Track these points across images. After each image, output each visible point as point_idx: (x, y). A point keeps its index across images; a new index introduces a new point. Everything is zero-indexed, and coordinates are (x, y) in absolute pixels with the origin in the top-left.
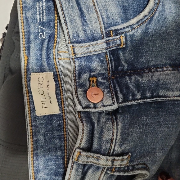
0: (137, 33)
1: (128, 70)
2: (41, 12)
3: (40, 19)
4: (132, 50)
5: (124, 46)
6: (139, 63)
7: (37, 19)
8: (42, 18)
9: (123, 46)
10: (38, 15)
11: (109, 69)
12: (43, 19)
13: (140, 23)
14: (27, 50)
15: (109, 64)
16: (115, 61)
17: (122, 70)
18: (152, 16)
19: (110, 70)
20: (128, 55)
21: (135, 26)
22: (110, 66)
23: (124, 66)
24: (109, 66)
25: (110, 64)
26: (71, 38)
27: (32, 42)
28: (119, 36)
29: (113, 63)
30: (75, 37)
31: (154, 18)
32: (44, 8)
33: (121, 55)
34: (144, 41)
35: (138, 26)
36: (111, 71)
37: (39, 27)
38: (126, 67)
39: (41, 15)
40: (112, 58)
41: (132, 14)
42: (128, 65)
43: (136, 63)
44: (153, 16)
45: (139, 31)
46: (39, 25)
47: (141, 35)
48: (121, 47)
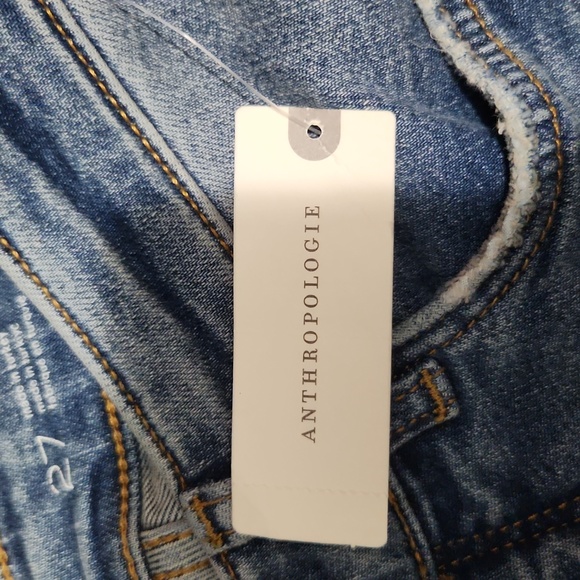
0: (493, 335)
1: (507, 520)
2: (29, 373)
3: (32, 404)
4: (497, 417)
5: (453, 413)
6: (549, 469)
7: (18, 410)
8: (37, 398)
9: (446, 414)
10: (19, 390)
11: (416, 540)
12: (44, 401)
13: (494, 289)
14: (14, 560)
15: (406, 518)
16: (430, 491)
17: (481, 525)
18: (548, 236)
19: (420, 546)
20: (487, 447)
21: (475, 309)
22: (417, 527)
23: (484, 507)
24: (409, 525)
25: (412, 519)
26: (185, 462)
27: (28, 521)
28: (413, 377)
29: (426, 506)
30: (197, 450)
31: (563, 243)
32: (38, 352)
33: (452, 458)
34: (541, 356)
35: (490, 301)
36: (426, 549)
37: (40, 439)
38: (495, 509)
39: (33, 384)
40: (414, 484)
41: (446, 254)
42: (504, 493)
43: (536, 471)
44: (553, 234)
45: (502, 322)
46: (37, 433)
47: (519, 340)
48: (441, 419)
